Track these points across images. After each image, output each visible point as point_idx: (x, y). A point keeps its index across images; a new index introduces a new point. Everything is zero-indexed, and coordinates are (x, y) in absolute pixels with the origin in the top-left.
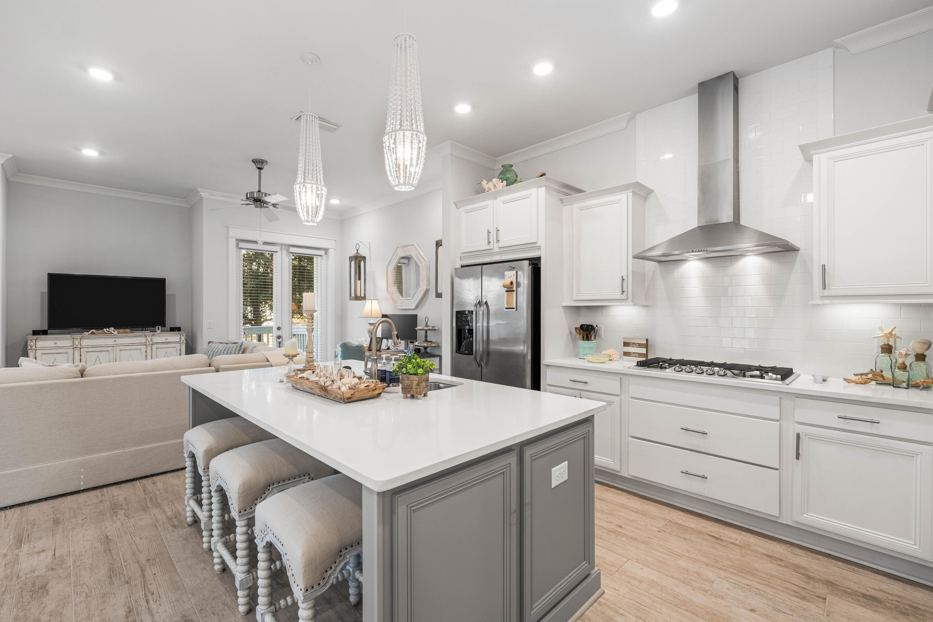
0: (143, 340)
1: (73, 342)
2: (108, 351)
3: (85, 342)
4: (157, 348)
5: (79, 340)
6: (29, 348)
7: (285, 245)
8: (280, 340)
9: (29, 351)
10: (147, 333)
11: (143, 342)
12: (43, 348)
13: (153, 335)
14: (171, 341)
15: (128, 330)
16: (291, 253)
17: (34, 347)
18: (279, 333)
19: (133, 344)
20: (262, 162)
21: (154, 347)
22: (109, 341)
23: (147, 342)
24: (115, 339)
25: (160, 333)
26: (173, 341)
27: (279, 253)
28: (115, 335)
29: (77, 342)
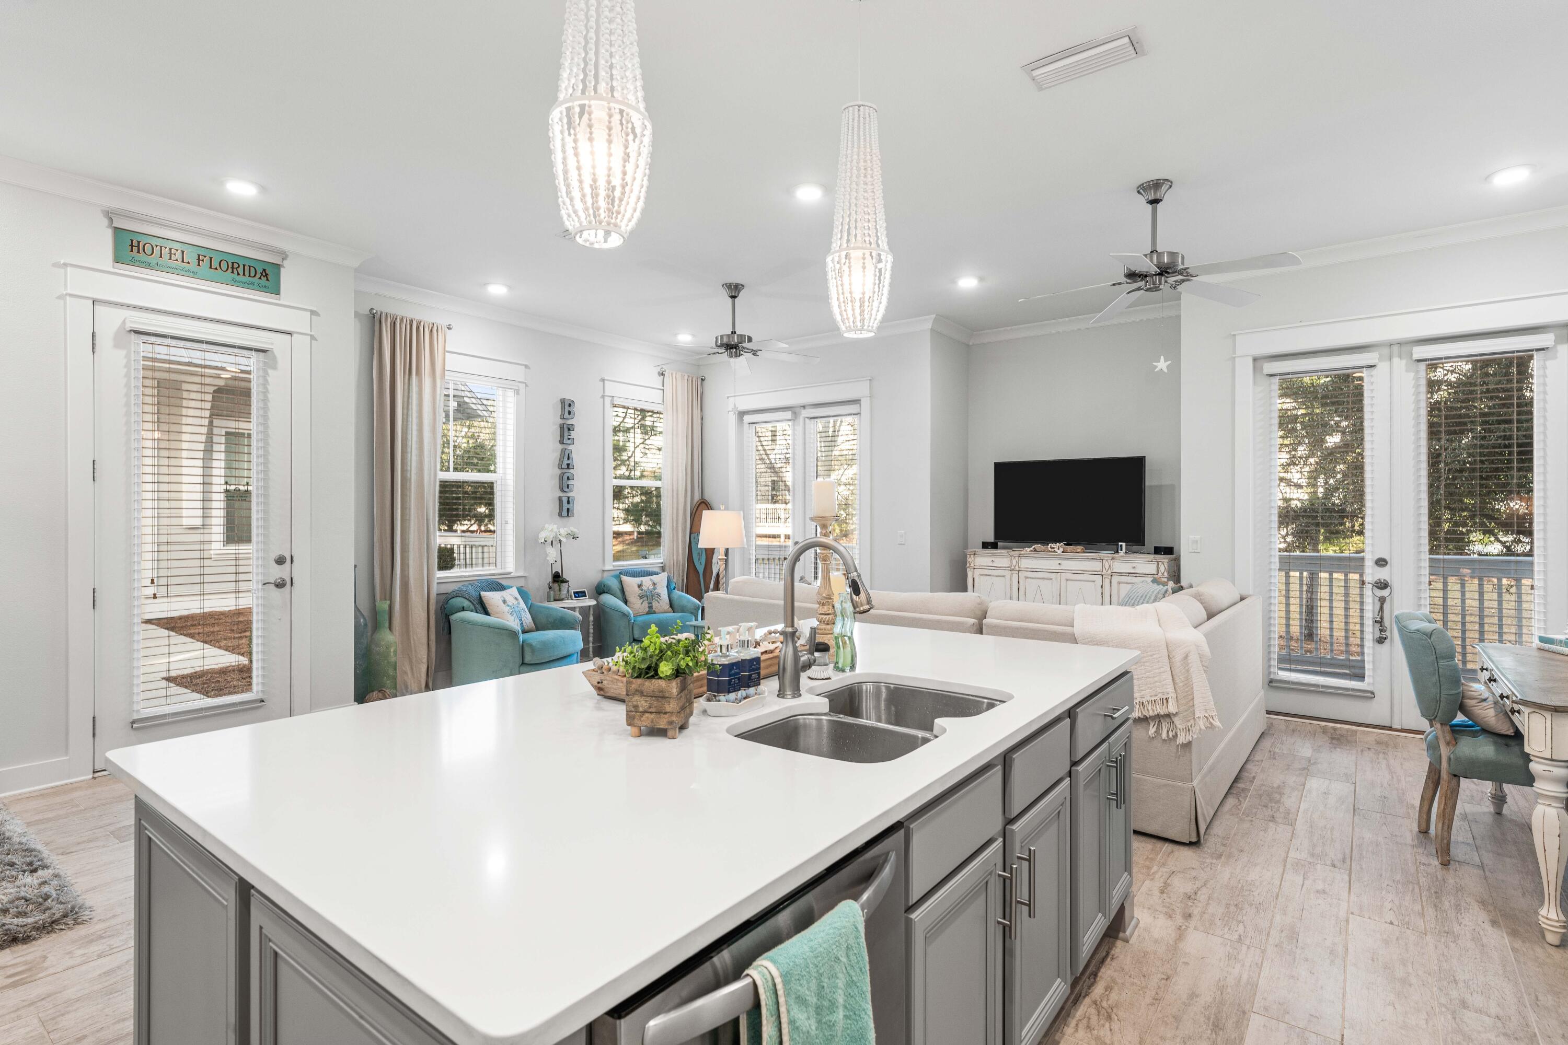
0: (1096, 565)
1: (1011, 562)
2: (1051, 579)
3: (1025, 563)
4: (1119, 583)
5: (1017, 558)
6: (968, 565)
7: (1401, 344)
8: (1385, 593)
9: (968, 570)
10: (1106, 555)
11: (1098, 570)
12: (982, 567)
13: (1113, 559)
14: (1141, 572)
15: (1079, 548)
16: (1419, 361)
17: (972, 565)
18: (1382, 574)
19: (1083, 572)
20: (1157, 185)
21: (1115, 579)
22: (1052, 564)
23: (1104, 571)
24: (1060, 562)
25: (1122, 556)
26: (1144, 572)
27: (1383, 367)
28: (1059, 555)
29: (1014, 562)
